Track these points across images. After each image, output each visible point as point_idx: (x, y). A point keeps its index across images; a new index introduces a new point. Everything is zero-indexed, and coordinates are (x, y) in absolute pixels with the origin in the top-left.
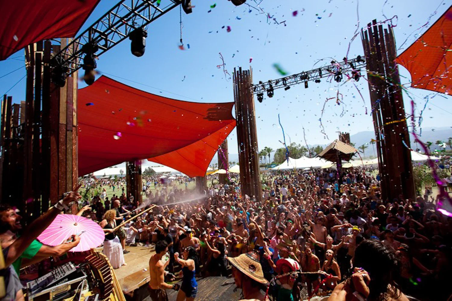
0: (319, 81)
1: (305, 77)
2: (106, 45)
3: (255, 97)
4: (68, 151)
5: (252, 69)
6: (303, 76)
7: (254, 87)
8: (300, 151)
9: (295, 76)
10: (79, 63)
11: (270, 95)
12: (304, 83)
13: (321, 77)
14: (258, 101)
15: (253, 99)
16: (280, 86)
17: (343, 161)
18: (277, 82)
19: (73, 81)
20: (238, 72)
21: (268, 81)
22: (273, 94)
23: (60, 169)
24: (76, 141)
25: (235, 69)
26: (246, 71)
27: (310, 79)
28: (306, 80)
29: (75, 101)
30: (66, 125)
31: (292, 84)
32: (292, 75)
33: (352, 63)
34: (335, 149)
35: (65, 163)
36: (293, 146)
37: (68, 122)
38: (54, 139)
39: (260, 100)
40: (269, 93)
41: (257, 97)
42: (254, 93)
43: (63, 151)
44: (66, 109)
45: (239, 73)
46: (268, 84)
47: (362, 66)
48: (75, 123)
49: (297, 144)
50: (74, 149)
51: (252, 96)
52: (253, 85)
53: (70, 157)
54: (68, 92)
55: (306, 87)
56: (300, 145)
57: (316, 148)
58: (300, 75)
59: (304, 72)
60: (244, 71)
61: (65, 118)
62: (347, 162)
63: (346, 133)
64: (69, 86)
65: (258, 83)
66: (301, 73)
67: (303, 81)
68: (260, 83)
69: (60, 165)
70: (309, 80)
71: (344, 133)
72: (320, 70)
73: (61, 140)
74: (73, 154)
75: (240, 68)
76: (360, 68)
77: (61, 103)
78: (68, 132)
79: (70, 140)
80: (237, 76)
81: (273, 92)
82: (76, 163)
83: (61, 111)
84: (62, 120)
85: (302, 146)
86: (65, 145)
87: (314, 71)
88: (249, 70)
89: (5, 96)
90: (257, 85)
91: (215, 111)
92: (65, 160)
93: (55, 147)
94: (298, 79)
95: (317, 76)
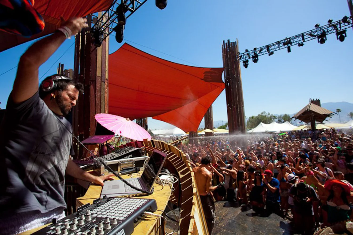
0: (302, 45)
1: (288, 43)
2: (133, 8)
3: (241, 64)
4: (102, 97)
5: (238, 41)
6: (286, 42)
7: (240, 55)
8: (269, 119)
9: (278, 43)
10: (112, 27)
11: (255, 61)
12: (287, 48)
13: (304, 42)
14: (244, 67)
15: (239, 66)
16: (264, 52)
17: (316, 122)
18: (261, 50)
19: (106, 45)
20: (226, 43)
21: (253, 49)
22: (258, 60)
23: (96, 111)
24: (107, 90)
25: (224, 41)
26: (234, 43)
27: (293, 44)
28: (289, 45)
29: (107, 60)
30: (101, 77)
31: (275, 50)
32: (275, 42)
33: (336, 25)
34: (310, 110)
35: (100, 106)
36: (263, 115)
37: (102, 75)
38: (93, 87)
39: (246, 66)
40: (254, 59)
41: (243, 63)
42: (240, 60)
43: (99, 97)
44: (101, 65)
45: (228, 45)
46: (252, 52)
47: (347, 27)
48: (107, 77)
49: (267, 113)
50: (106, 96)
51: (239, 63)
52: (239, 53)
53: (103, 102)
54: (103, 53)
55: (289, 50)
56: (269, 114)
57: (283, 116)
58: (283, 41)
59: (287, 38)
60: (231, 43)
61: (100, 72)
62: (321, 123)
63: (316, 99)
64: (103, 48)
65: (245, 51)
66: (284, 40)
67: (286, 46)
68: (247, 51)
69: (97, 108)
70: (291, 46)
71: (315, 99)
72: (303, 35)
73: (98, 88)
74: (105, 100)
75: (229, 41)
76: (345, 29)
77: (98, 61)
78: (102, 83)
79: (103, 89)
80: (225, 47)
81: (258, 58)
82: (107, 108)
83: (97, 66)
84: (99, 74)
85: (271, 114)
86: (100, 93)
87: (296, 37)
88: (236, 42)
89: (60, 64)
90: (244, 53)
91: (209, 74)
92: (100, 104)
93: (93, 94)
94: (281, 45)
95: (300, 41)
